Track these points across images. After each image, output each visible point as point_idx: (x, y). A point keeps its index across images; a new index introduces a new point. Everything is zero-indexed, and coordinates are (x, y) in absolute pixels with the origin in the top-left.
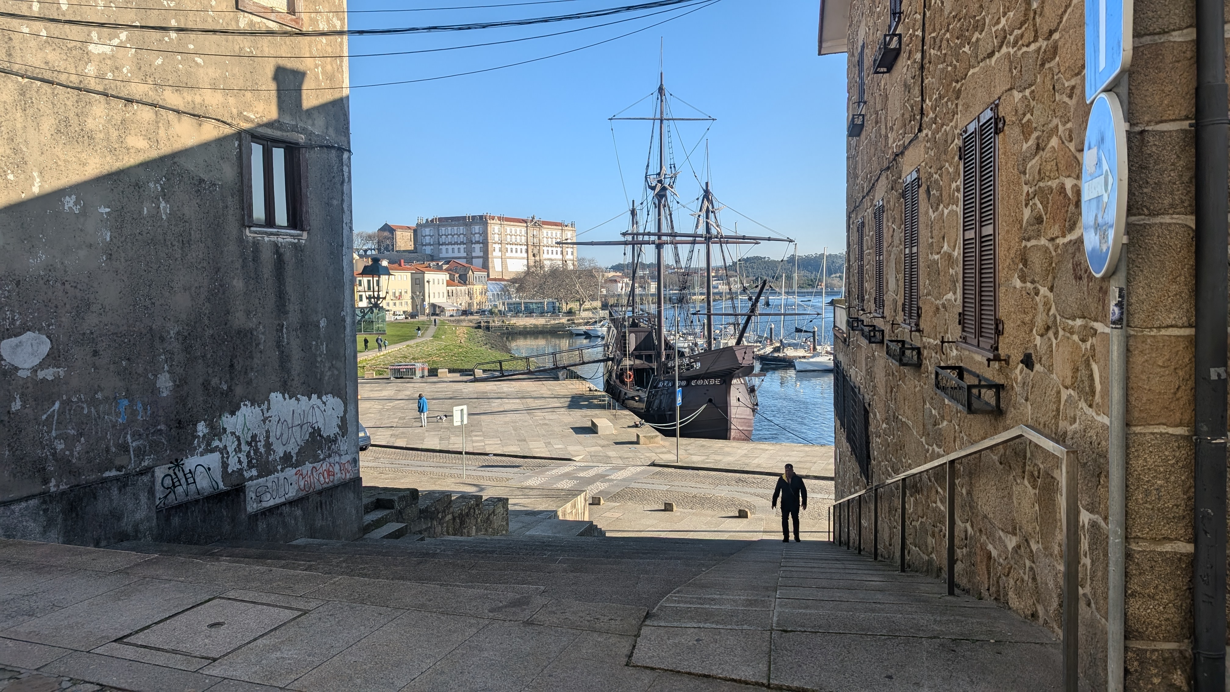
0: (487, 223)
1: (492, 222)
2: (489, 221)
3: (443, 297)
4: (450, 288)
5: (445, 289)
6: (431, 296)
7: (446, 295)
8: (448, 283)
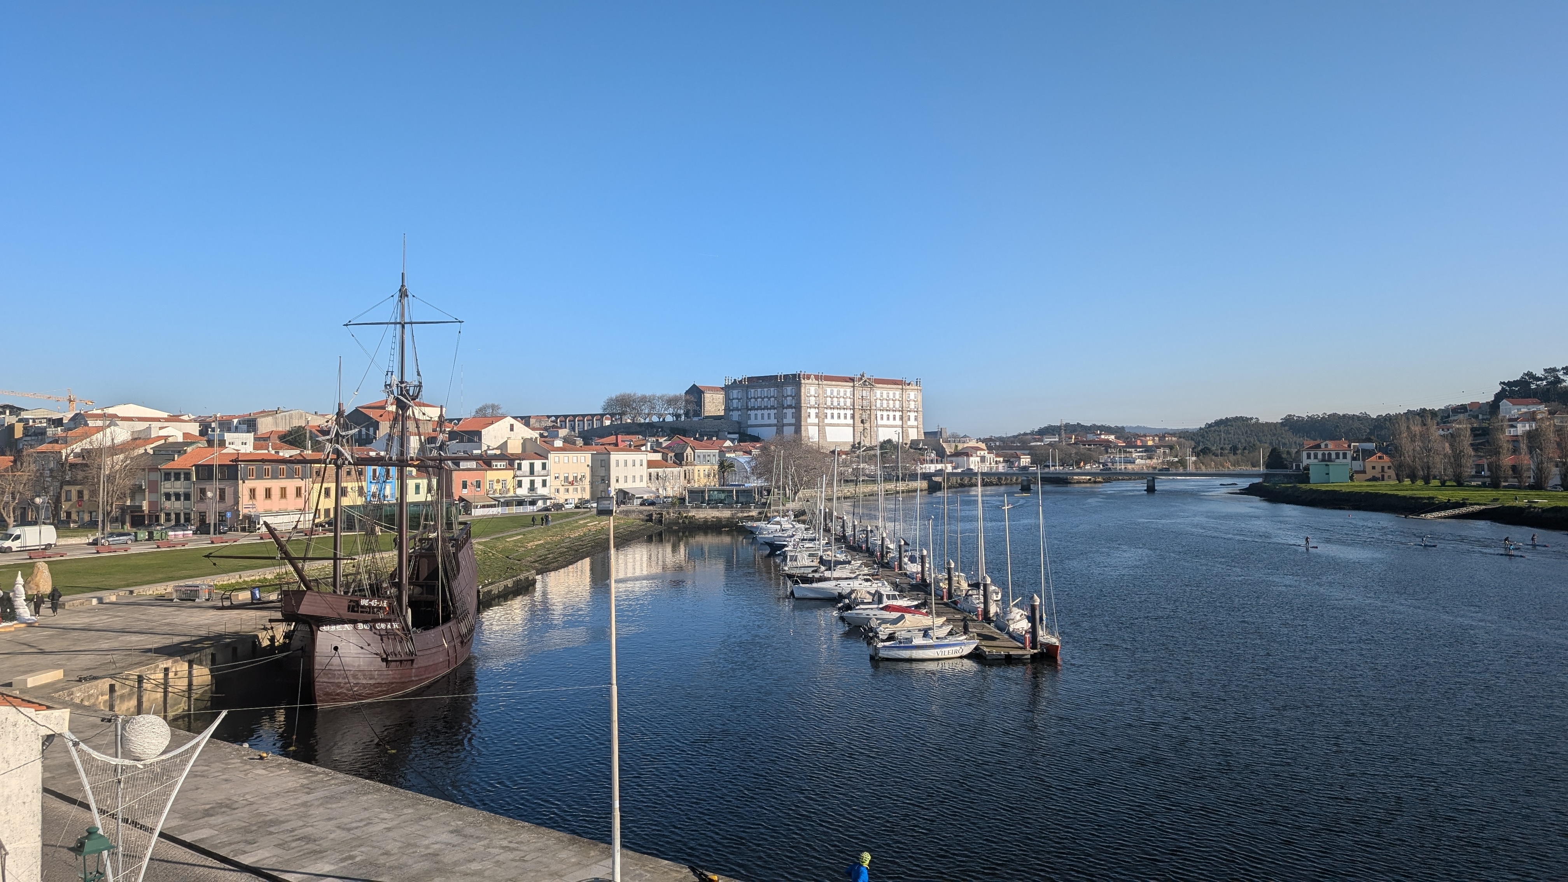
0: (800, 384)
3: (641, 480)
4: (653, 471)
5: (644, 471)
6: (621, 480)
7: (645, 478)
8: (651, 464)
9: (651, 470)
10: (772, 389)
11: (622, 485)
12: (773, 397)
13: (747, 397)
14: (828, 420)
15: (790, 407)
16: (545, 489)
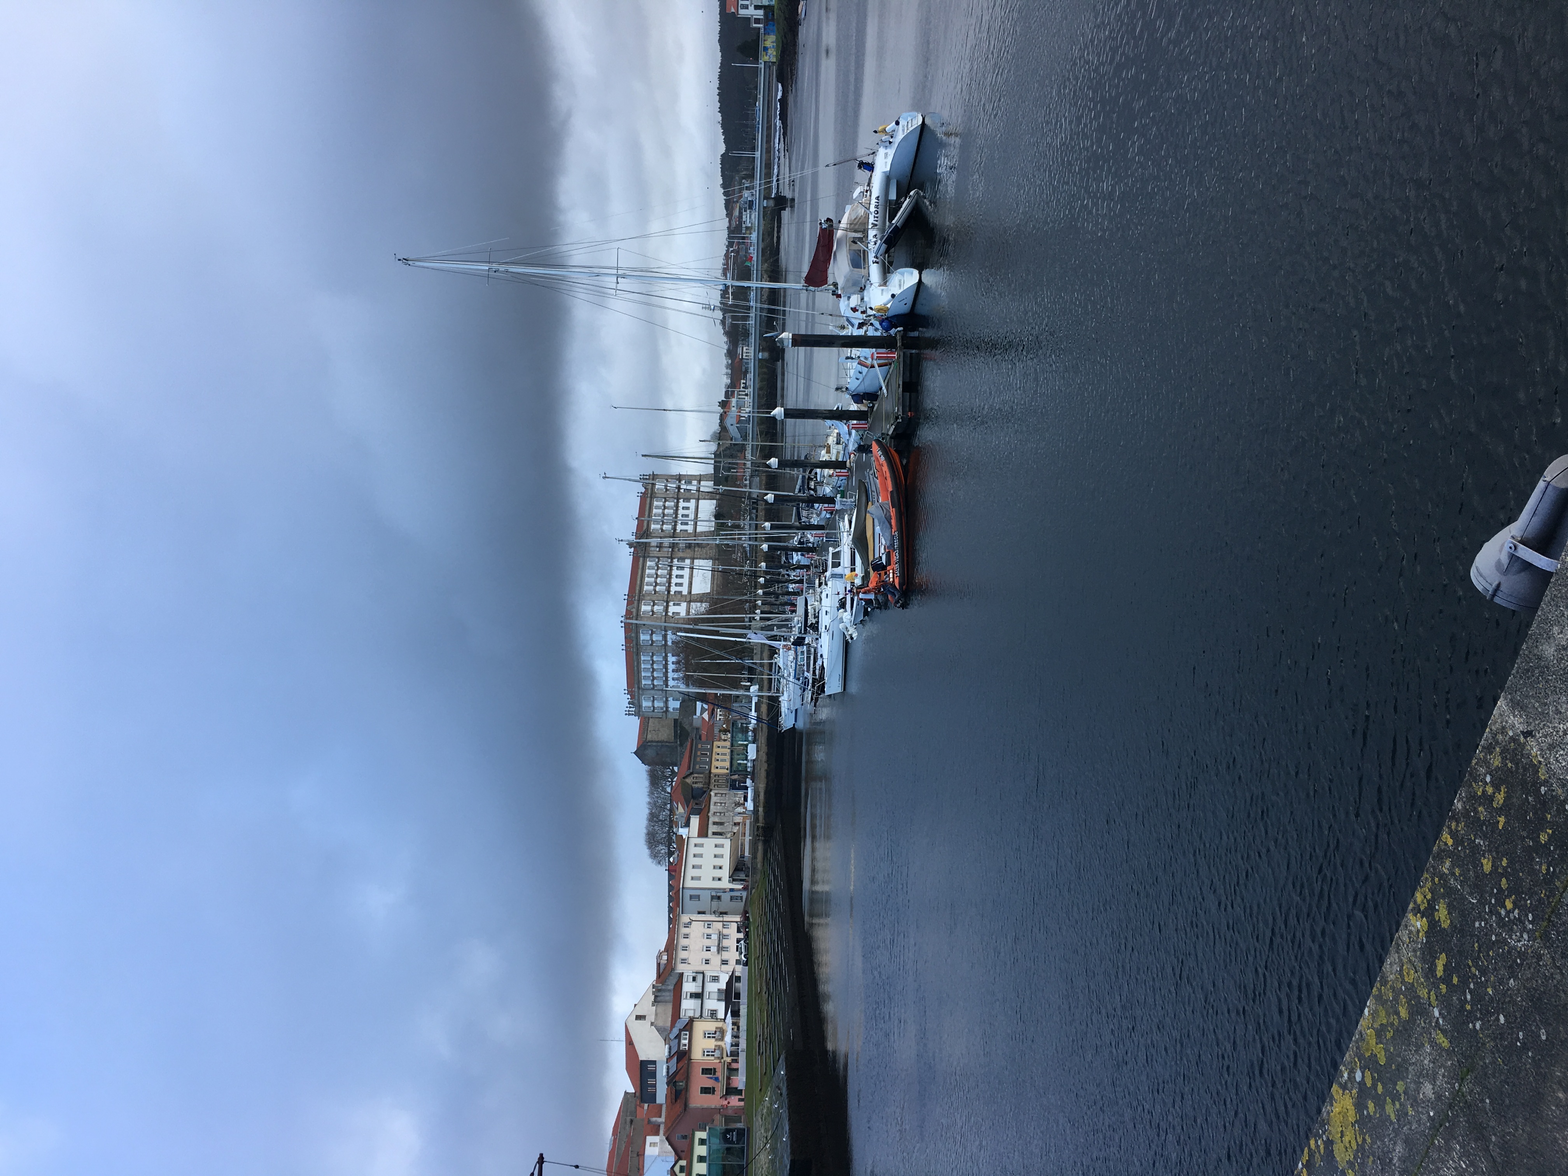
3: (722, 846)
4: (712, 829)
5: (709, 843)
6: (718, 873)
7: (719, 840)
8: (703, 832)
9: (710, 833)
10: (643, 658)
11: (725, 873)
12: (652, 657)
13: (653, 689)
14: (685, 590)
15: (665, 637)
16: (721, 979)
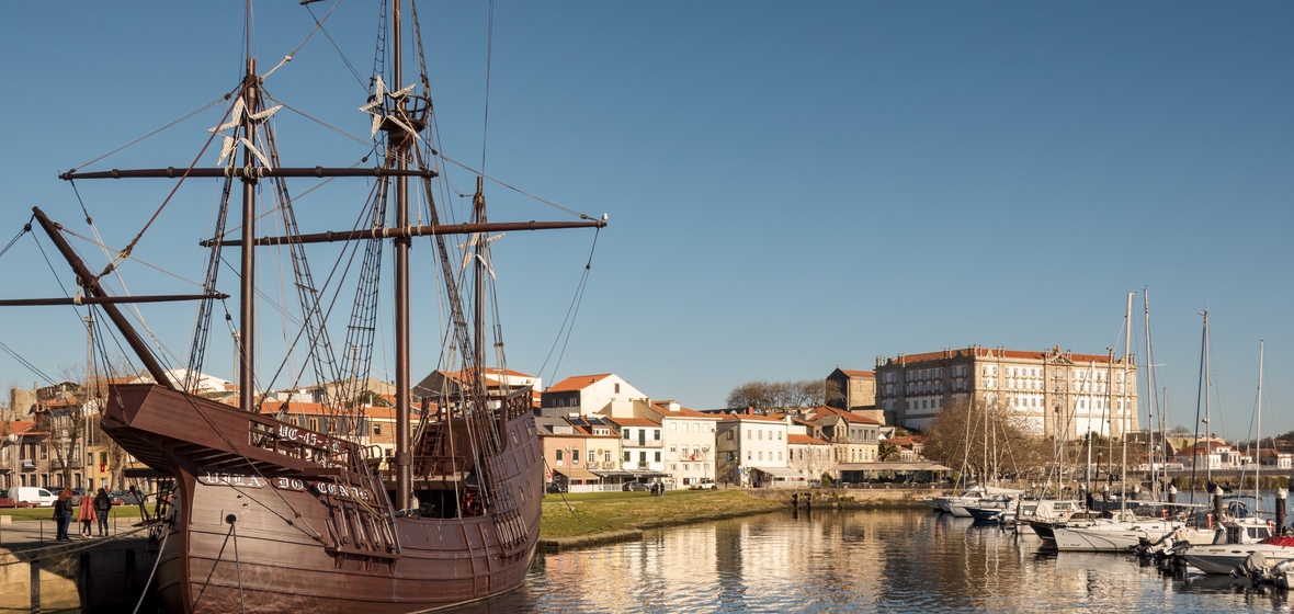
0: (974, 360)
1: (982, 358)
2: (977, 358)
3: (780, 459)
4: (795, 447)
6: (755, 456)
7: (786, 455)
8: (792, 439)
9: (792, 446)
10: (937, 369)
11: (756, 464)
12: (939, 379)
13: (905, 381)
16: (658, 463)
